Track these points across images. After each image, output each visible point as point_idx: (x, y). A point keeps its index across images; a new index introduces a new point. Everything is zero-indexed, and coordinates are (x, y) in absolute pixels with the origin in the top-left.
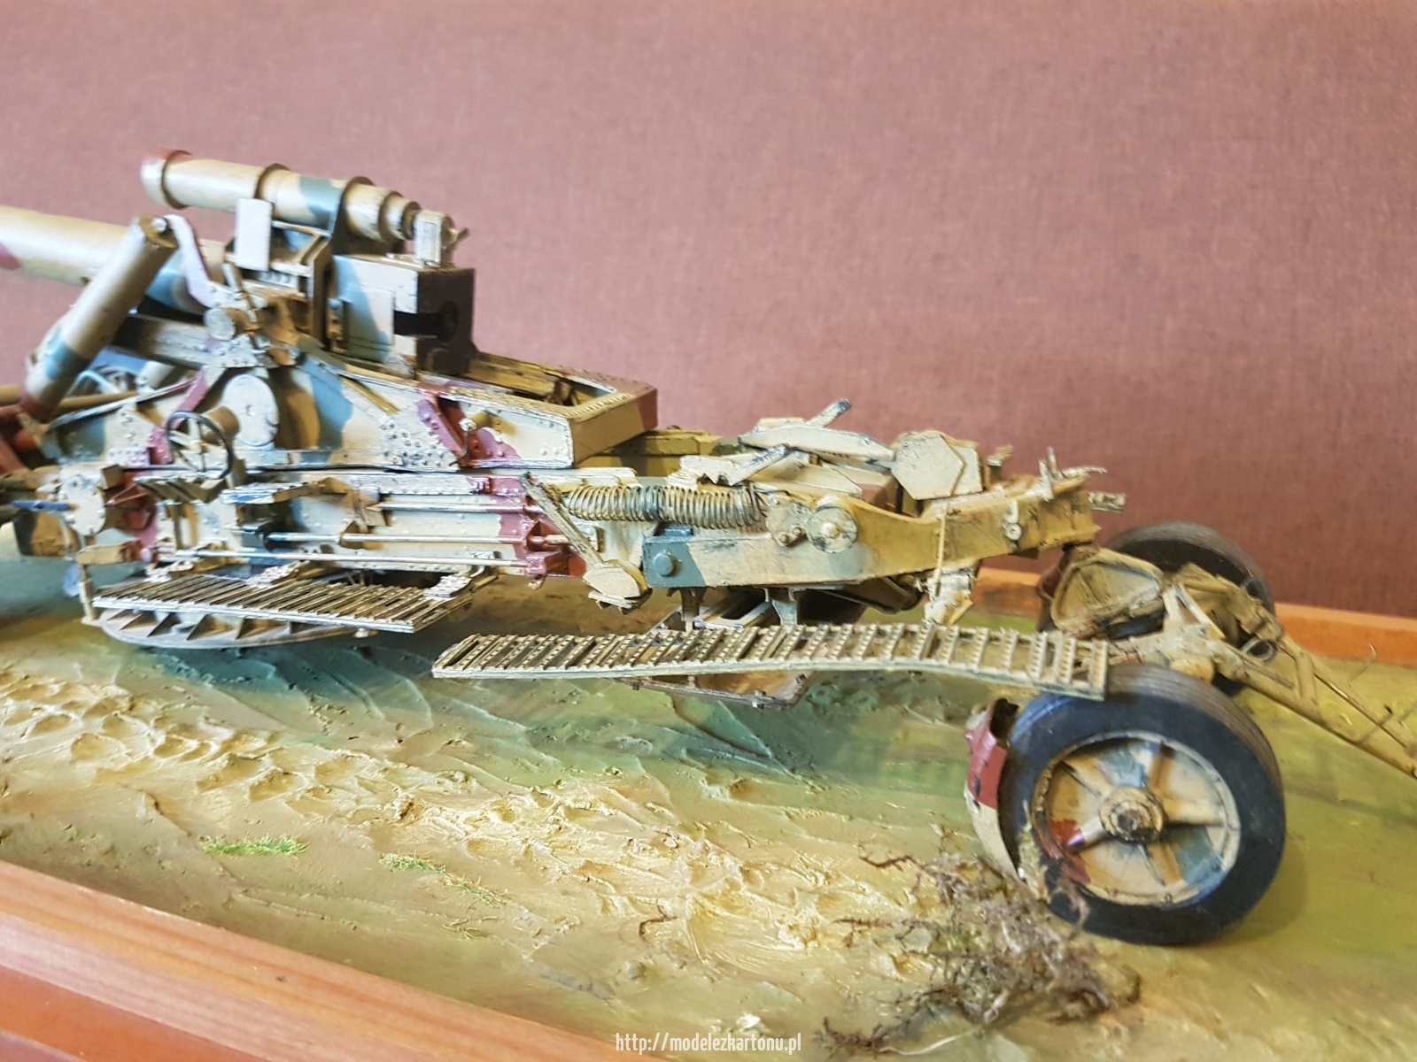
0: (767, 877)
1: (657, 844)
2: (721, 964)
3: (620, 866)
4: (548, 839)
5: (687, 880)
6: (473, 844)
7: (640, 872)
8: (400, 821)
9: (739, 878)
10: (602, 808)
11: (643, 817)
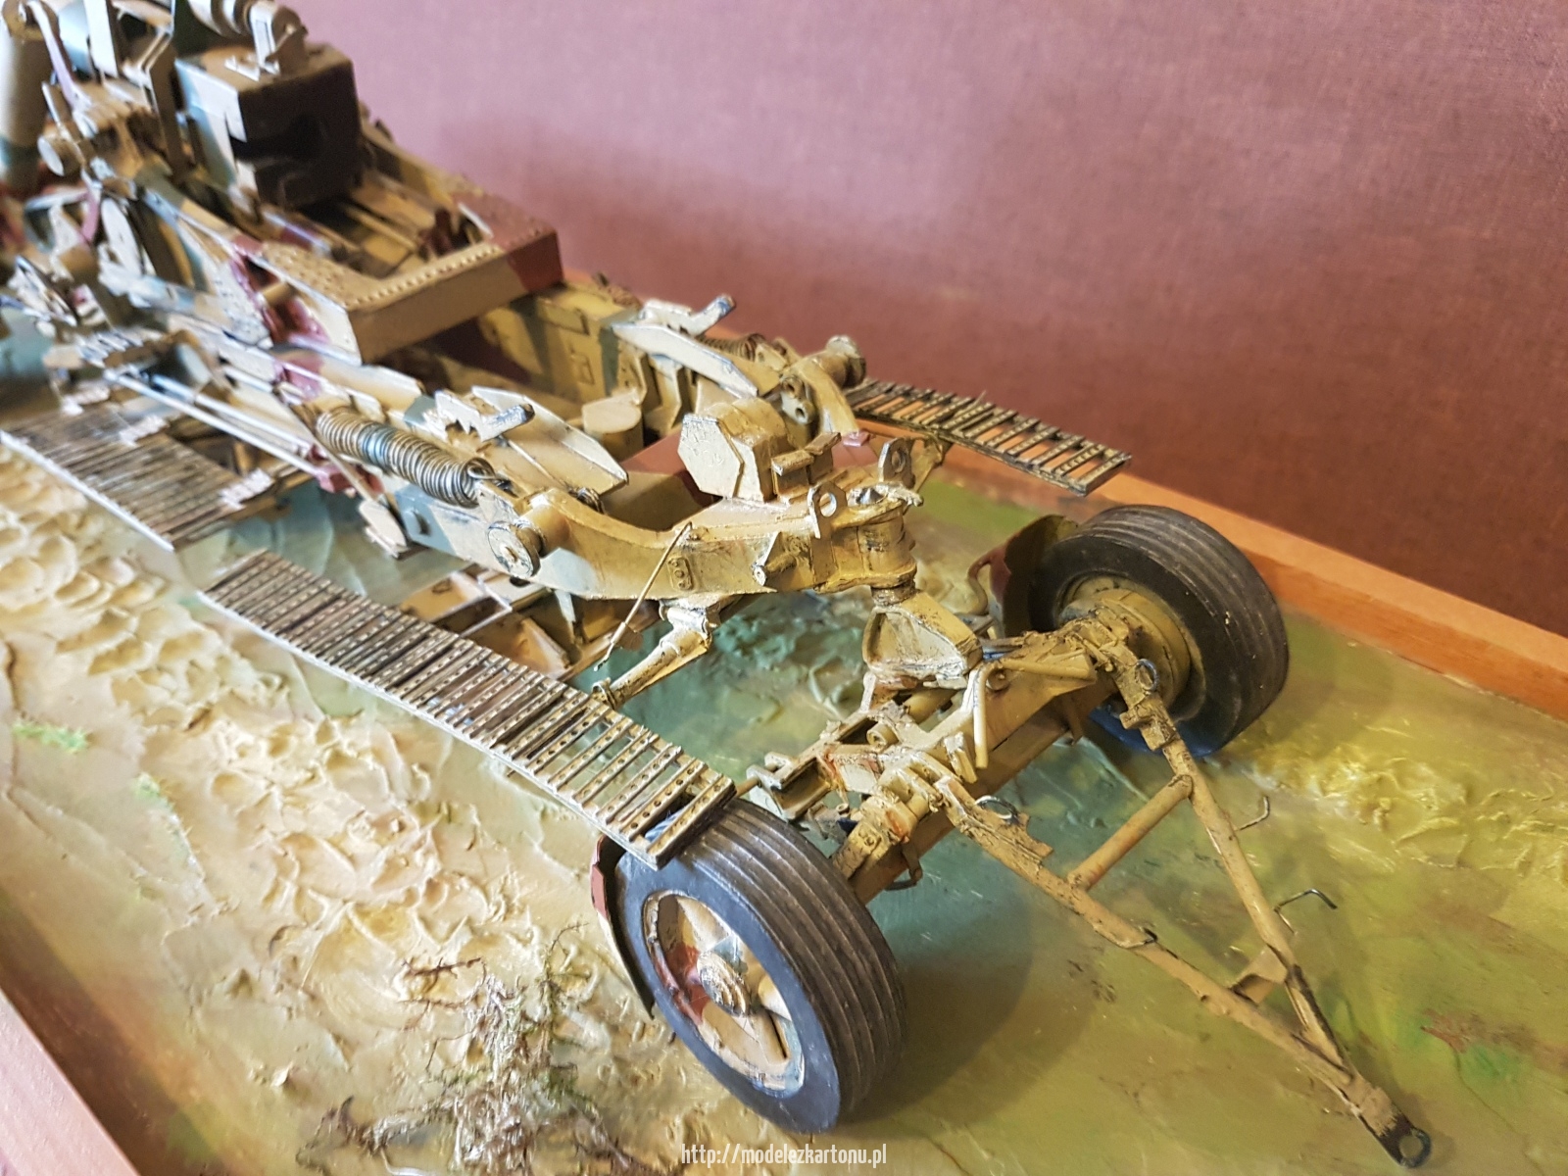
0: (453, 893)
1: (380, 825)
2: (313, 997)
3: (326, 846)
4: (288, 792)
5: (372, 879)
6: (224, 779)
7: (338, 856)
8: (186, 731)
9: (422, 889)
10: (369, 760)
11: (398, 783)
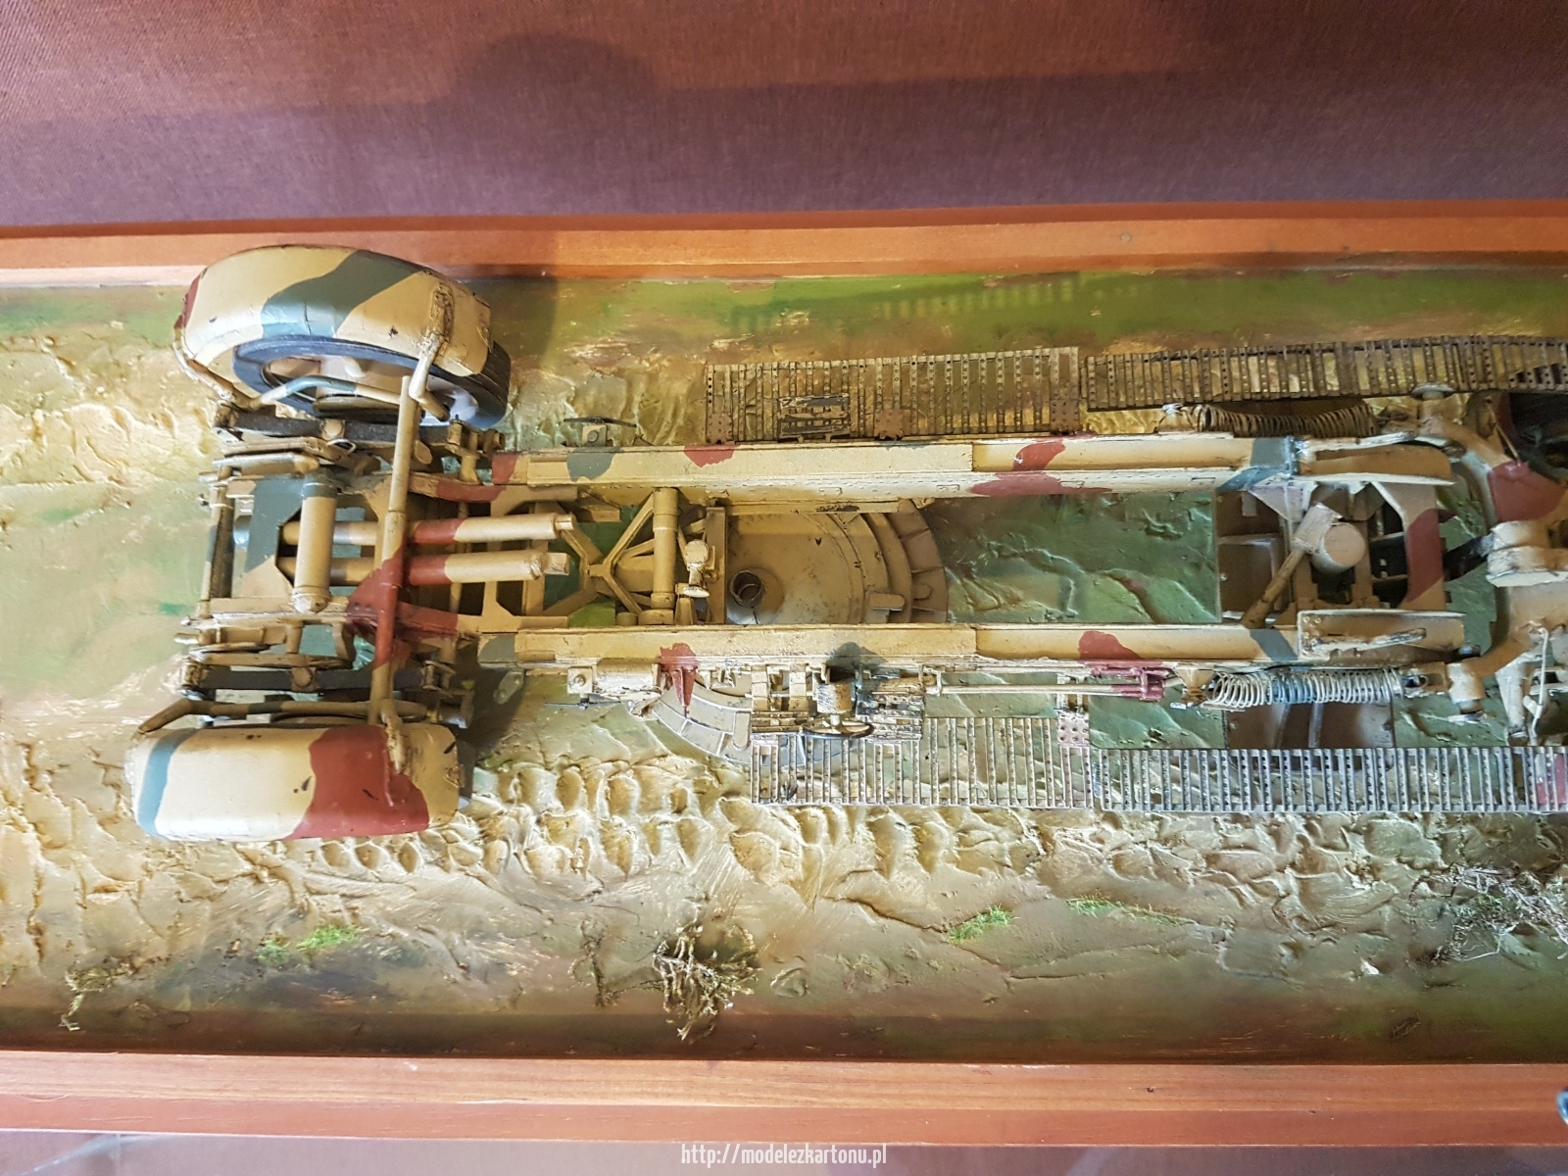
2: (1333, 925)
5: (1274, 848)
